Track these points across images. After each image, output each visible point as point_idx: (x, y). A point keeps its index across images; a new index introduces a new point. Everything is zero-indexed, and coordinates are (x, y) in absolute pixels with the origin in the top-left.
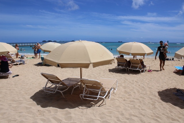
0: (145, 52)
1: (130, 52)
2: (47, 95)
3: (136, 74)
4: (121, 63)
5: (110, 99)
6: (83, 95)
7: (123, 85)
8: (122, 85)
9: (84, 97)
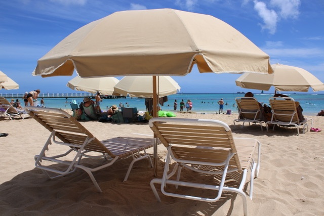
0: (307, 83)
1: (271, 83)
2: (50, 180)
3: (287, 136)
4: (246, 111)
5: (251, 197)
6: (163, 182)
7: (271, 157)
8: (267, 157)
9: (166, 190)
